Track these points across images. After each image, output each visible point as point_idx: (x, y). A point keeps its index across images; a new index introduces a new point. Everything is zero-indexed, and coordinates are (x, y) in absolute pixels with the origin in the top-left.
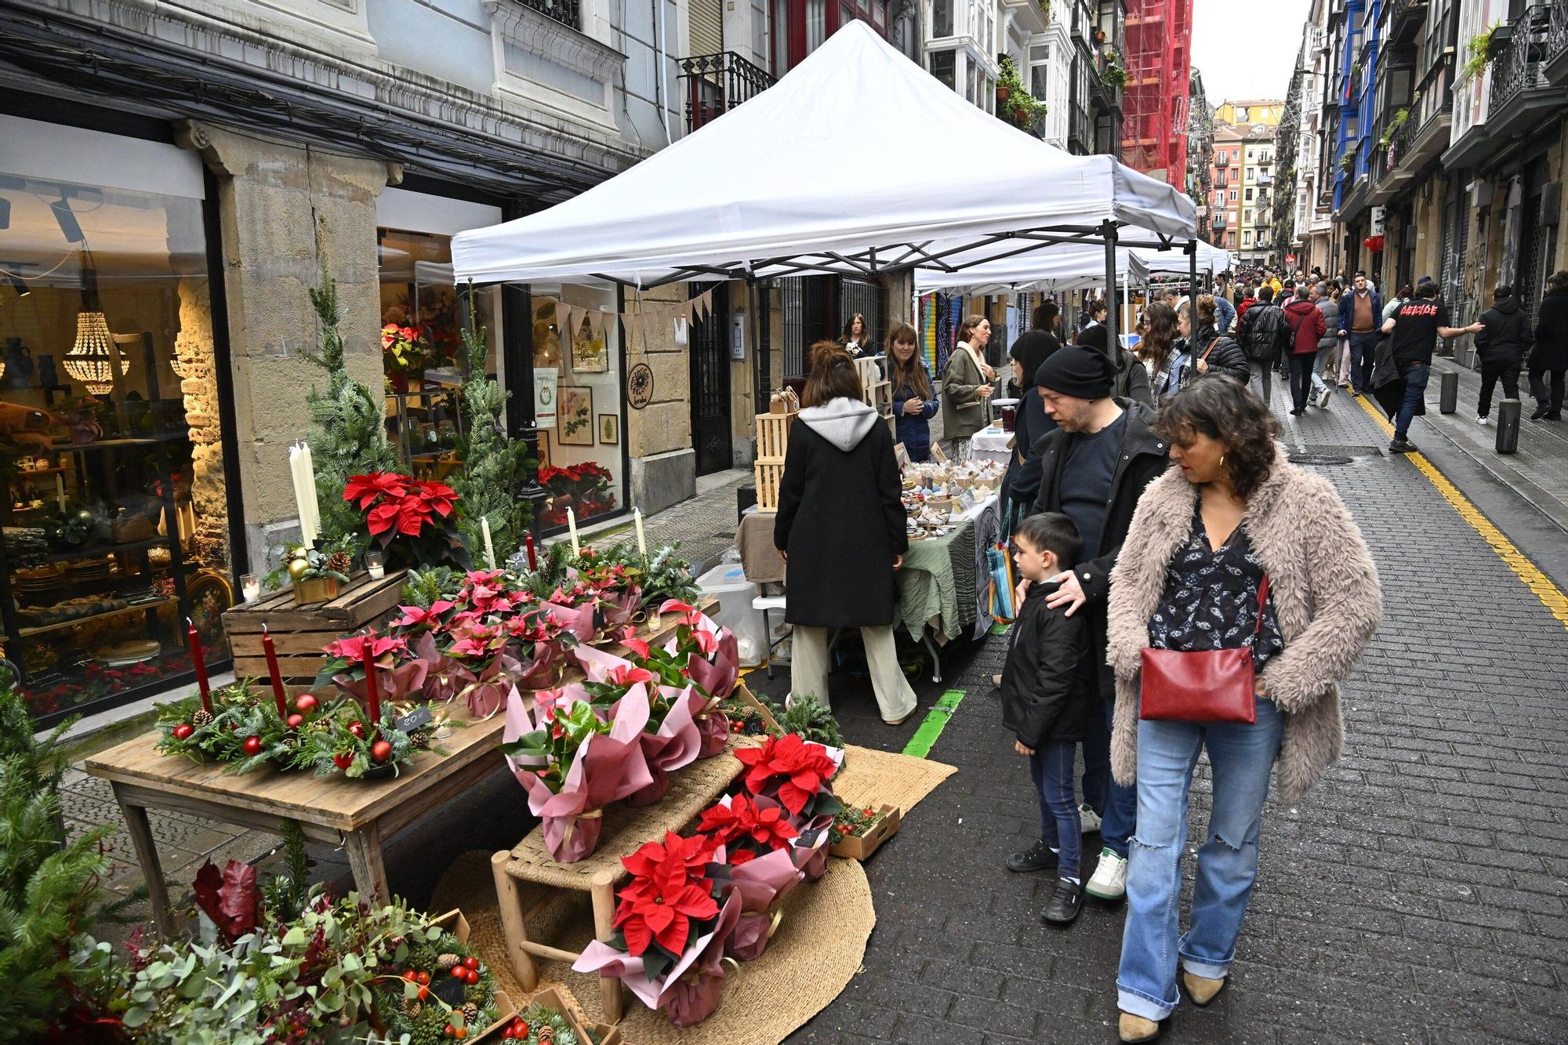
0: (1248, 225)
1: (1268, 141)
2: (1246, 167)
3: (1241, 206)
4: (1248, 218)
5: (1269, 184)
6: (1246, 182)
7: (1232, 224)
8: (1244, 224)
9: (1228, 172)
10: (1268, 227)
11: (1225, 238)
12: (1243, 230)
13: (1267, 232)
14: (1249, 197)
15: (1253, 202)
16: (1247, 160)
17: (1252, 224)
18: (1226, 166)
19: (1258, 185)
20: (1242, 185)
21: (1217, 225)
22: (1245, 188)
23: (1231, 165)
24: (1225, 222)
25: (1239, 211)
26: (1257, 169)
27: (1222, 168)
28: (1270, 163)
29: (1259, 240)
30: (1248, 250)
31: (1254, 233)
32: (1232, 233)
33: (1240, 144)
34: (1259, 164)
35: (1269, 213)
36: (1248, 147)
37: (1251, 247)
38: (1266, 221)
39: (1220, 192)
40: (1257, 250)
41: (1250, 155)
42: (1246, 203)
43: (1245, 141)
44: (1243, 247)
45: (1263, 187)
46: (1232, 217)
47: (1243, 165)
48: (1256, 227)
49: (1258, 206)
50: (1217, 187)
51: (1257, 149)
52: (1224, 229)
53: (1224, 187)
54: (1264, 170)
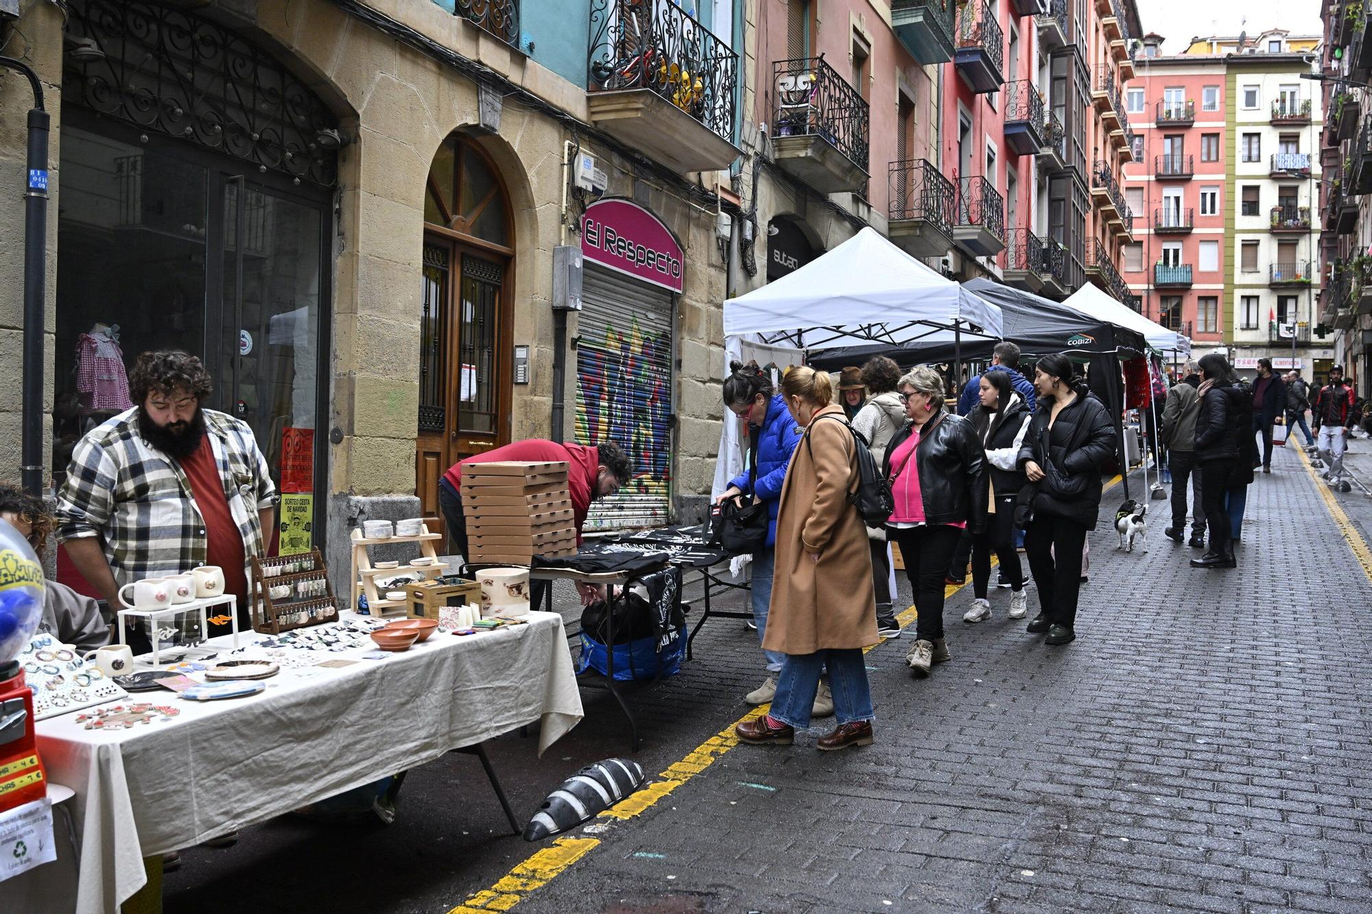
0: (1250, 279)
1: (1295, 63)
2: (1240, 131)
3: (1231, 231)
4: (1250, 262)
5: (1304, 175)
6: (1242, 168)
7: (1208, 277)
8: (1239, 278)
9: (1193, 143)
10: (1306, 286)
11: (1191, 310)
12: (1238, 293)
13: (1303, 298)
14: (1251, 208)
15: (1263, 220)
16: (1242, 114)
17: (1263, 277)
18: (1188, 126)
19: (1273, 177)
20: (1232, 177)
21: (1164, 278)
22: (1239, 185)
23: (1196, 125)
24: (1190, 268)
25: (1224, 243)
26: (1270, 138)
27: (1174, 128)
28: (1304, 122)
29: (1282, 317)
30: (1254, 346)
31: (1269, 303)
32: (1208, 299)
33: (1221, 71)
34: (1275, 123)
35: (1308, 251)
36: (1244, 80)
37: (1262, 336)
38: (1300, 269)
39: (1171, 192)
40: (1280, 345)
41: (1251, 99)
42: (1243, 222)
43: (1236, 64)
44: (1240, 336)
45: (1288, 181)
46: (1208, 259)
47: (1233, 124)
48: (1273, 286)
49: (1273, 231)
50: (1163, 180)
51: (1270, 85)
52: (1186, 288)
53: (1183, 180)
54: (1289, 140)
